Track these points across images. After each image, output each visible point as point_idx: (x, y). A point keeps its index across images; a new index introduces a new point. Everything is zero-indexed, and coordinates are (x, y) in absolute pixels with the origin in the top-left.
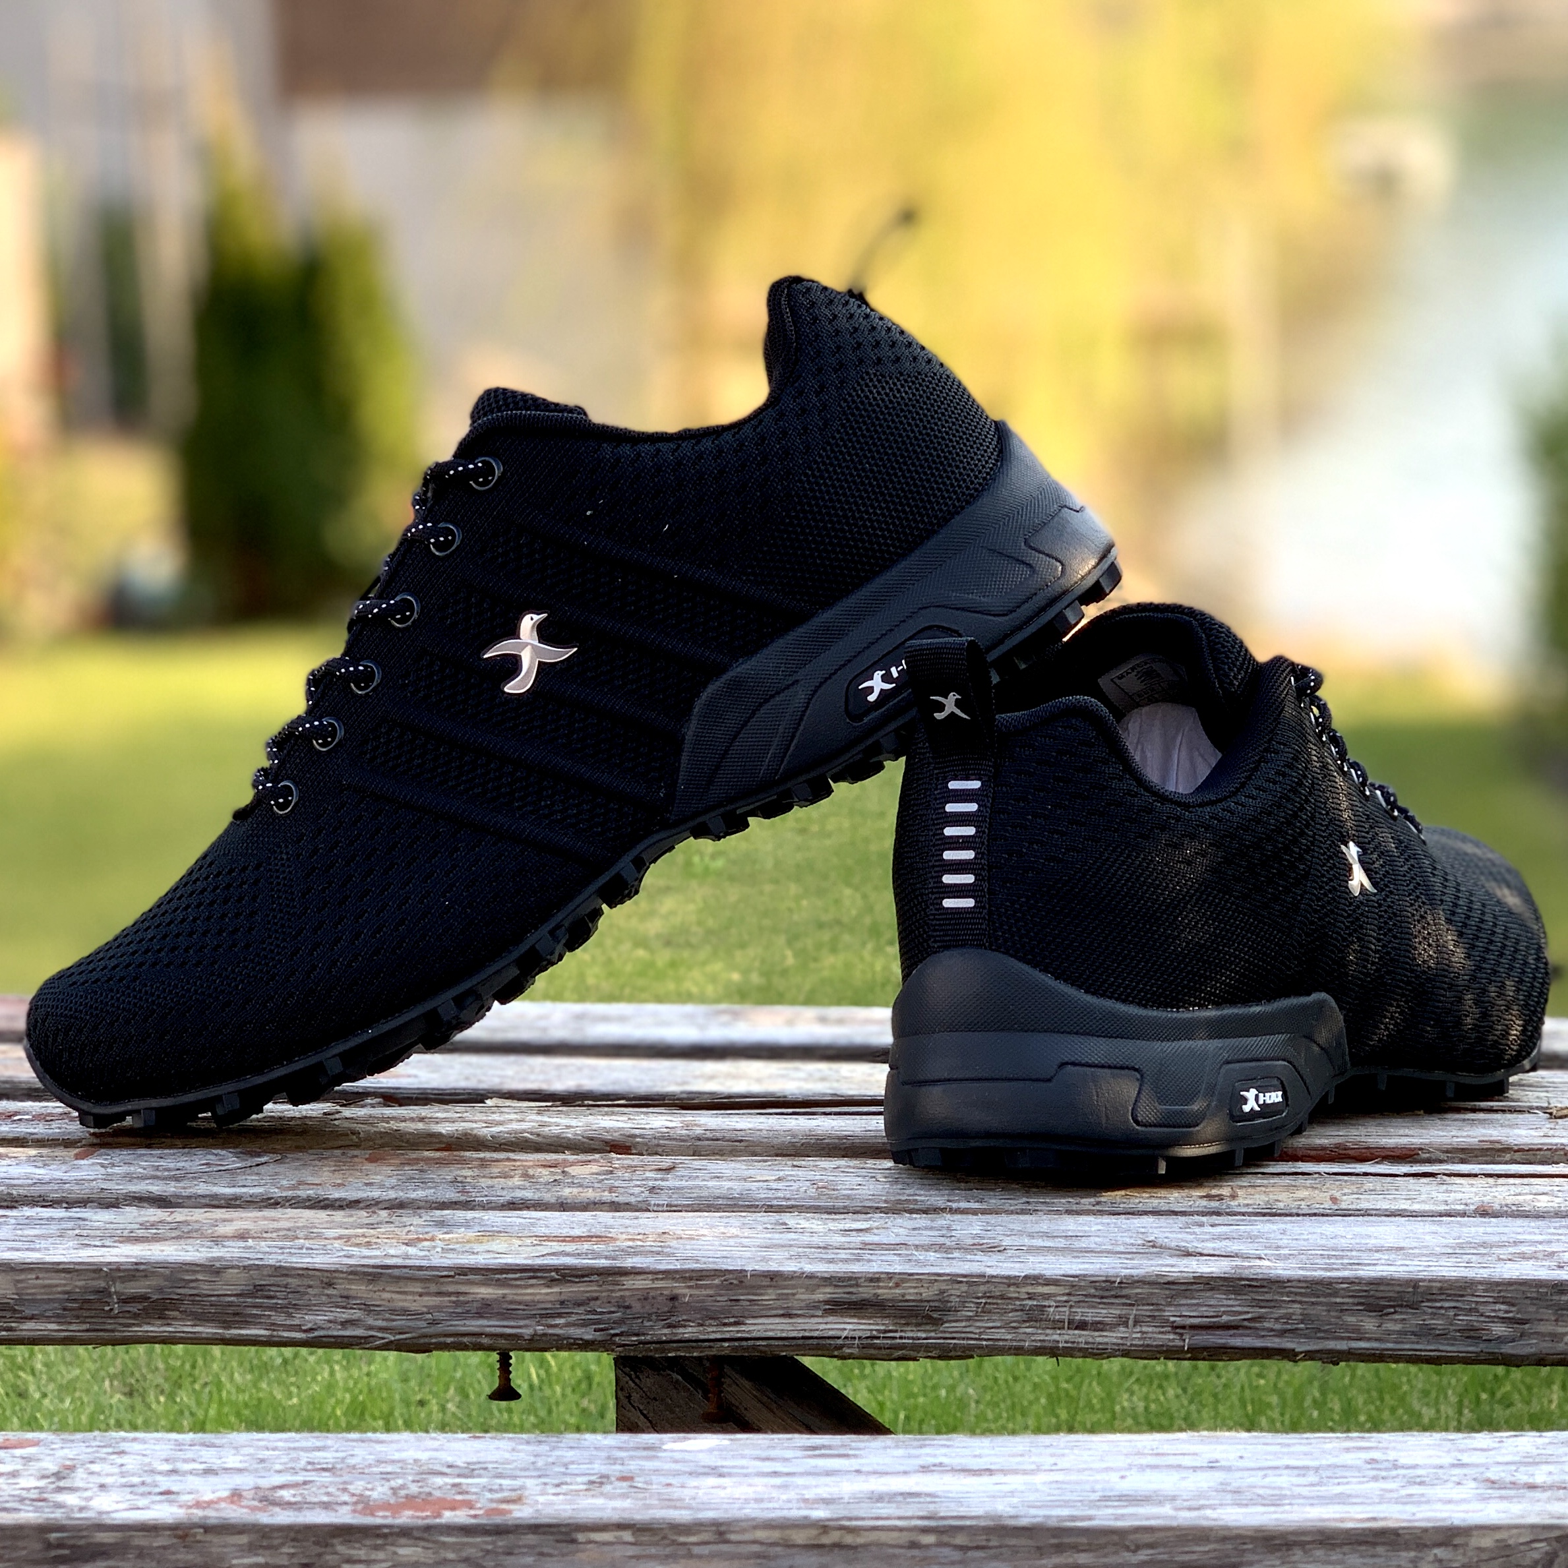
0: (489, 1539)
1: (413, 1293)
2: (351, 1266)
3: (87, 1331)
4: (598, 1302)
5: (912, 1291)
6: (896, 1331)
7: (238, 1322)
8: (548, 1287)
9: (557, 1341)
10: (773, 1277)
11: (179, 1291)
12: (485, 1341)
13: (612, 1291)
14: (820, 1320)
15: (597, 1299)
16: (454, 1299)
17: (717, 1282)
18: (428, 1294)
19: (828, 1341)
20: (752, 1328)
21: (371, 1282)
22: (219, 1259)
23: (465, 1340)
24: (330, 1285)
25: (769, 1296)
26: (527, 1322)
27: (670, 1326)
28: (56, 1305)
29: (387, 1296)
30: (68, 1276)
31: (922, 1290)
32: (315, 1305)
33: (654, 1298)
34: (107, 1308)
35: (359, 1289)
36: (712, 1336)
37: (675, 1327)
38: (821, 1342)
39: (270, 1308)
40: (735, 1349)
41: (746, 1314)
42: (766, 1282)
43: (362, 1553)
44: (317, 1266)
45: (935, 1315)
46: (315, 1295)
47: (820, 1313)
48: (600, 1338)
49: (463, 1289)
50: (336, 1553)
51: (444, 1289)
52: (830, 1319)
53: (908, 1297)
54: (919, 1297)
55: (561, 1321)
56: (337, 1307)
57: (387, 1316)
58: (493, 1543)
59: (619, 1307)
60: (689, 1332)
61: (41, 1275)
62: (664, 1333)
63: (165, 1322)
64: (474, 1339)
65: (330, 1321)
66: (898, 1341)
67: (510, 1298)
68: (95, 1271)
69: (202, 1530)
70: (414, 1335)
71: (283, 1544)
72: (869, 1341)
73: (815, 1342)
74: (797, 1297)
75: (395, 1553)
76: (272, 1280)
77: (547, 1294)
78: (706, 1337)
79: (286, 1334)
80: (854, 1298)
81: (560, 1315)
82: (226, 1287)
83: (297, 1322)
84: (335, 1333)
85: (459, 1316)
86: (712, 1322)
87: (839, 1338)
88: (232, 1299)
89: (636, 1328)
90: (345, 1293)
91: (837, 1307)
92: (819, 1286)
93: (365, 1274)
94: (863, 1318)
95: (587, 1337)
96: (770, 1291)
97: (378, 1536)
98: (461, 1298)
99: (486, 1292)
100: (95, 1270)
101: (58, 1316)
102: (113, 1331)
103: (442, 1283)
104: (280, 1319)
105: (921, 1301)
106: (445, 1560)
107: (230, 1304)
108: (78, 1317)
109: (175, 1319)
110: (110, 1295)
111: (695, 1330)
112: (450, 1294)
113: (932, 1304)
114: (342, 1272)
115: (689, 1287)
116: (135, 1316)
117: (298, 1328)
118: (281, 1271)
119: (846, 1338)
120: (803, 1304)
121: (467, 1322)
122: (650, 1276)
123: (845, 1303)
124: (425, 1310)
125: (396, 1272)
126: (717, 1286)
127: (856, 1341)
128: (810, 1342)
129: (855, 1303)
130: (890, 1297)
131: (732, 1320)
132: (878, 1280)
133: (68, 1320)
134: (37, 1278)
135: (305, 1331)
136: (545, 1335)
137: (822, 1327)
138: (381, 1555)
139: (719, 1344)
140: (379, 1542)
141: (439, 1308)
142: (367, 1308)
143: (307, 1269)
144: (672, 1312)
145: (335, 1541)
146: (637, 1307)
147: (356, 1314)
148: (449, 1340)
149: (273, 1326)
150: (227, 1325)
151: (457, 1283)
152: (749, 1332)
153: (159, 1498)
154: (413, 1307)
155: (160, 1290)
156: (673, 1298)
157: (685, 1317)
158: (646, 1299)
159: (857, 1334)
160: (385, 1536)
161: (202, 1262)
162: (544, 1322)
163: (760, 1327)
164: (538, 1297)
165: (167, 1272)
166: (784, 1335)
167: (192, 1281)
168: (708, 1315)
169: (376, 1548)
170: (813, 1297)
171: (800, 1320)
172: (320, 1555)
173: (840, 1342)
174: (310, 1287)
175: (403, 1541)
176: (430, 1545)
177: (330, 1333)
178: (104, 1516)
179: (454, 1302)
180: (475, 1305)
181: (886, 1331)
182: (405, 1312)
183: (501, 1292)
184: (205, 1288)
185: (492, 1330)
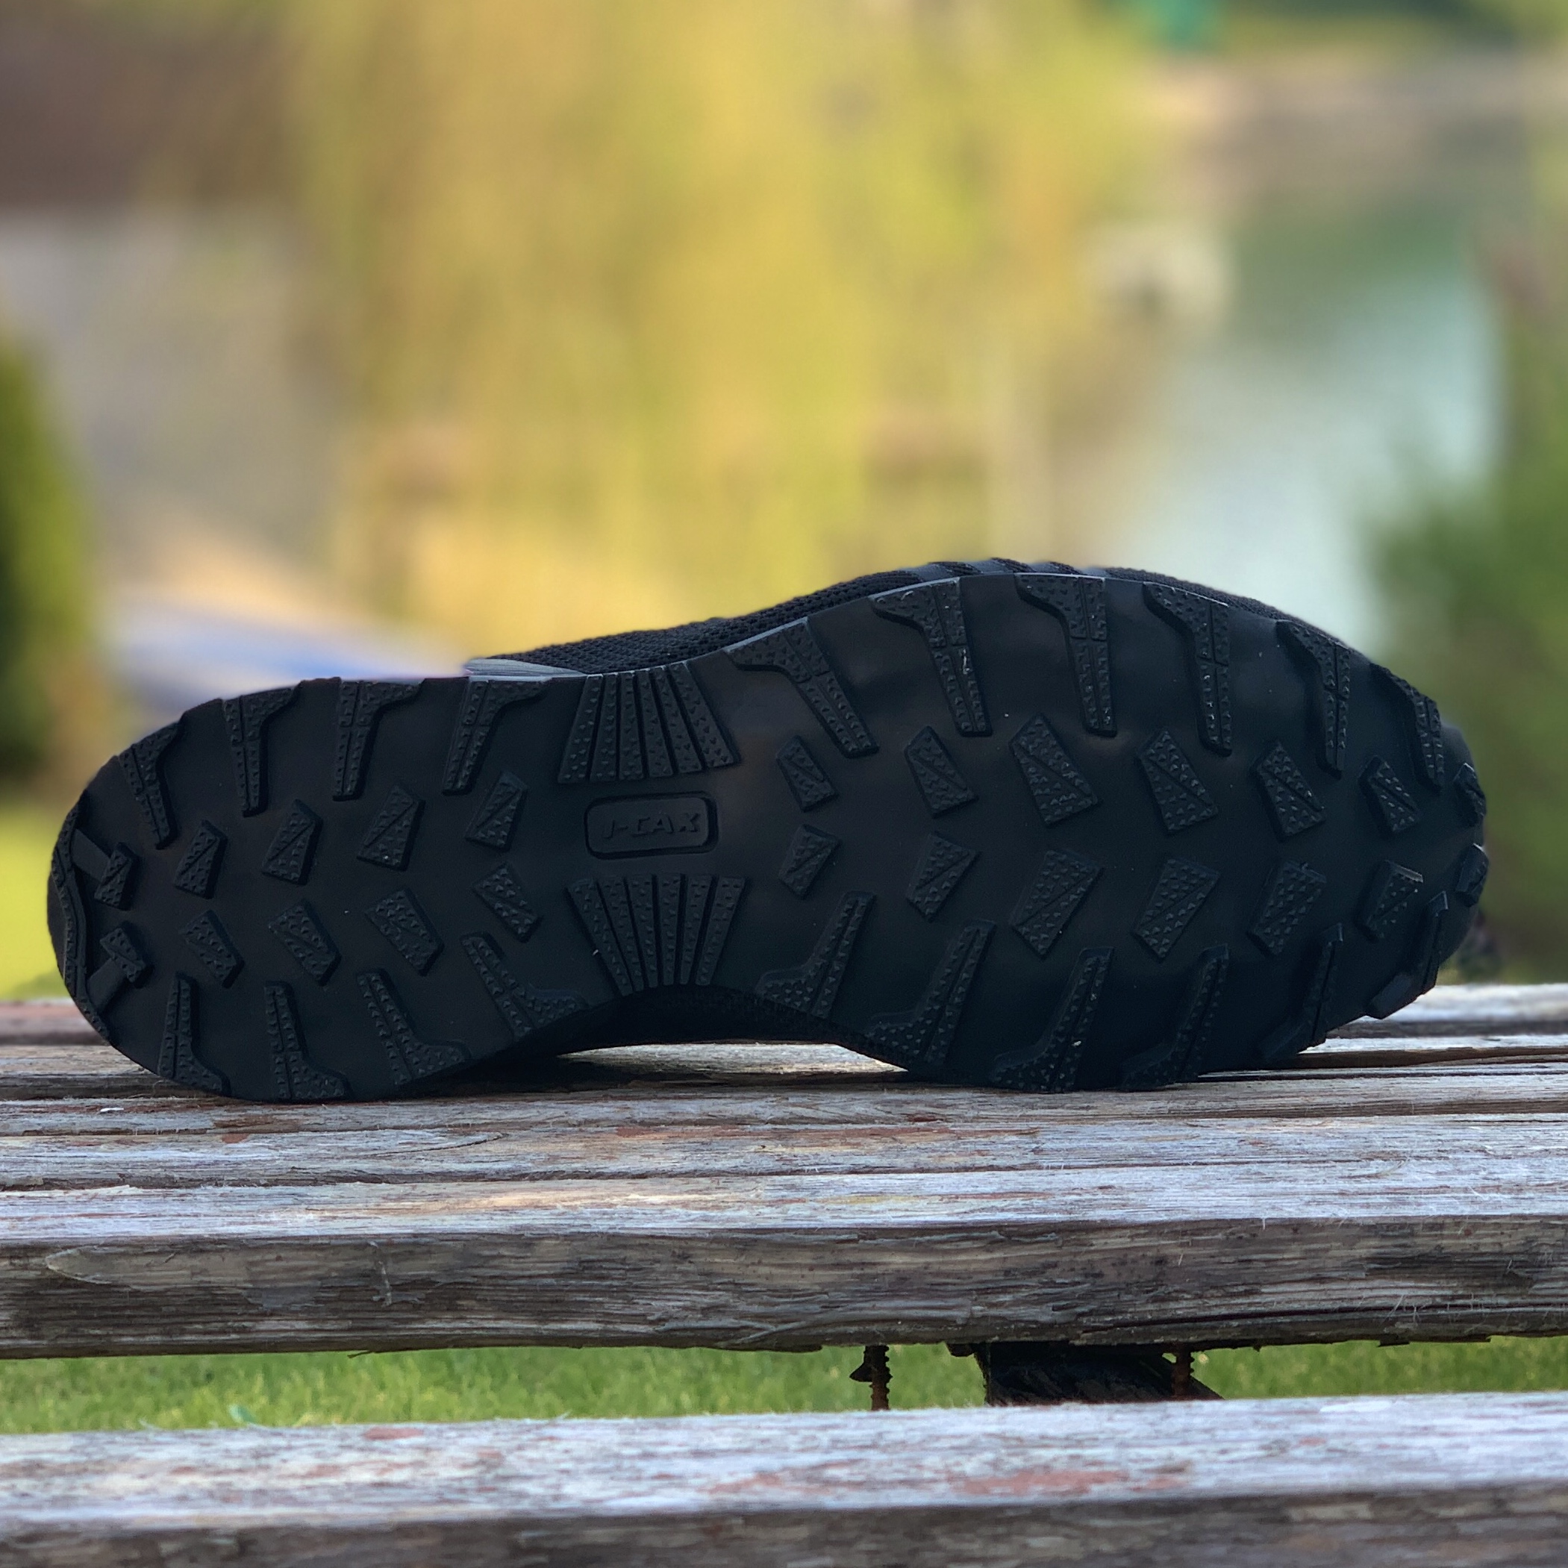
0: (1160, 1521)
1: (800, 1266)
2: (713, 1231)
3: (350, 1330)
4: (1057, 1271)
5: (1489, 1240)
6: (1468, 1297)
7: (557, 1312)
8: (989, 1251)
9: (1002, 1325)
10: (1298, 1228)
11: (476, 1272)
12: (902, 1329)
13: (1075, 1254)
14: (1363, 1285)
15: (1055, 1265)
16: (857, 1271)
17: (1220, 1236)
18: (824, 1267)
19: (1376, 1314)
20: (1269, 1299)
21: (742, 1251)
22: (528, 1227)
23: (874, 1328)
24: (684, 1257)
25: (1293, 1253)
26: (959, 1301)
27: (1155, 1300)
28: (304, 1296)
29: (764, 1271)
30: (320, 1254)
31: (1502, 1239)
32: (665, 1286)
33: (1134, 1261)
34: (375, 1298)
35: (727, 1263)
36: (1215, 1312)
37: (1163, 1300)
38: (1364, 1315)
39: (602, 1292)
40: (1245, 1329)
41: (1261, 1279)
42: (1288, 1234)
43: (975, 1547)
44: (667, 1233)
45: (1521, 1273)
46: (664, 1273)
47: (1363, 1275)
48: (1062, 1320)
49: (869, 1257)
50: (938, 1548)
51: (846, 1258)
52: (1376, 1283)
53: (1483, 1249)
54: (1497, 1249)
55: (1007, 1298)
56: (695, 1288)
57: (765, 1298)
58: (1167, 1527)
59: (1086, 1275)
60: (1182, 1307)
61: (282, 1255)
62: (1149, 1310)
63: (457, 1315)
64: (886, 1327)
65: (685, 1308)
66: (1472, 1310)
67: (935, 1268)
68: (356, 1247)
69: (740, 1521)
70: (803, 1323)
71: (859, 1538)
72: (1431, 1312)
73: (1357, 1315)
74: (1331, 1253)
75: (1025, 1546)
76: (605, 1254)
77: (986, 1261)
78: (1207, 1313)
79: (624, 1328)
80: (1409, 1252)
81: (1005, 1290)
82: (540, 1265)
83: (640, 1310)
84: (694, 1324)
85: (867, 1295)
86: (1212, 1292)
87: (1390, 1308)
88: (549, 1281)
89: (1110, 1304)
90: (707, 1268)
91: (1385, 1266)
92: (1360, 1237)
93: (733, 1241)
94: (1422, 1280)
95: (1045, 1319)
96: (1294, 1246)
97: (999, 1522)
98: (868, 1271)
99: (899, 1261)
100: (359, 1245)
101: (308, 1310)
102: (383, 1329)
103: (841, 1251)
104: (616, 1307)
105: (1500, 1254)
106: (1098, 1554)
107: (546, 1289)
108: (335, 1311)
109: (470, 1310)
110: (379, 1278)
111: (1191, 1304)
112: (850, 1266)
113: (1515, 1258)
114: (701, 1239)
115: (1182, 1245)
116: (416, 1308)
117: (642, 1319)
118: (616, 1240)
119: (1400, 1308)
120: (1339, 1264)
121: (878, 1304)
122: (1128, 1232)
123: (1394, 1260)
124: (817, 1288)
125: (778, 1238)
126: (1220, 1242)
127: (1415, 1313)
128: (1350, 1315)
129: (1411, 1259)
130: (1458, 1250)
131: (1241, 1289)
132: (1442, 1226)
133: (323, 1315)
134: (279, 1259)
135: (651, 1323)
136: (984, 1317)
137: (1365, 1294)
138: (1002, 1549)
139: (1225, 1323)
140: (1001, 1530)
141: (837, 1286)
142: (736, 1288)
143: (652, 1237)
144: (1159, 1281)
145: (936, 1531)
146: (1111, 1274)
147: (722, 1297)
148: (853, 1329)
149: (607, 1317)
150: (543, 1317)
151: (860, 1250)
152: (1264, 1304)
153: (657, 1483)
154: (802, 1284)
155: (448, 1270)
156: (1161, 1261)
157: (1177, 1287)
158: (1123, 1263)
159: (1414, 1303)
160: (1011, 1520)
161: (505, 1231)
162: (982, 1298)
163: (1280, 1297)
164: (973, 1267)
165: (459, 1245)
166: (1314, 1307)
167: (493, 1257)
168: (1210, 1284)
169: (996, 1539)
170: (1352, 1252)
171: (1334, 1286)
172: (914, 1552)
173: (1392, 1314)
174: (658, 1262)
175: (1035, 1527)
176: (1075, 1533)
177: (686, 1324)
178: (595, 1506)
179: (859, 1276)
180: (887, 1279)
181: (1453, 1298)
182: (789, 1292)
183: (921, 1260)
184: (512, 1267)
185: (914, 1313)
